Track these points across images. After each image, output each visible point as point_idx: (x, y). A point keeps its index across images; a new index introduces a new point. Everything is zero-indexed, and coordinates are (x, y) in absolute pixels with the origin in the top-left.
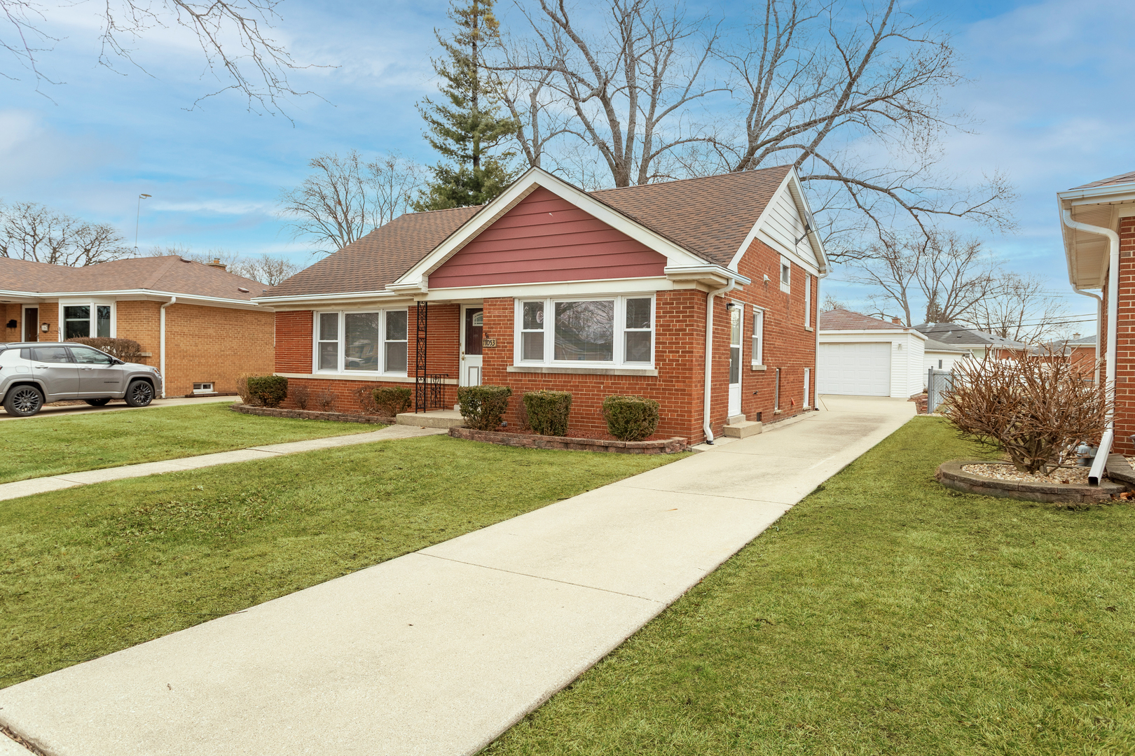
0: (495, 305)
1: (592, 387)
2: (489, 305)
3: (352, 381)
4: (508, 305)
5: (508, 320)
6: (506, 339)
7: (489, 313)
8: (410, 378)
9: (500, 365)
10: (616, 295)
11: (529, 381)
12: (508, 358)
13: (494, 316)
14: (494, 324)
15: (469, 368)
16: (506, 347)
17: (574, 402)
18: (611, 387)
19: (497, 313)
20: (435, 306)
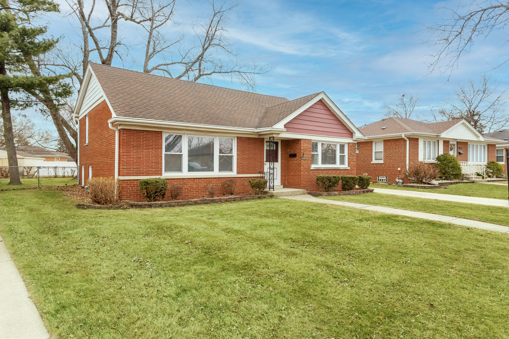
0: (306, 142)
2: (303, 142)
4: (310, 143)
5: (310, 149)
6: (309, 156)
7: (303, 145)
9: (307, 167)
10: (338, 142)
12: (310, 164)
13: (305, 147)
14: (305, 150)
16: (309, 159)
19: (306, 145)
20: (252, 138)
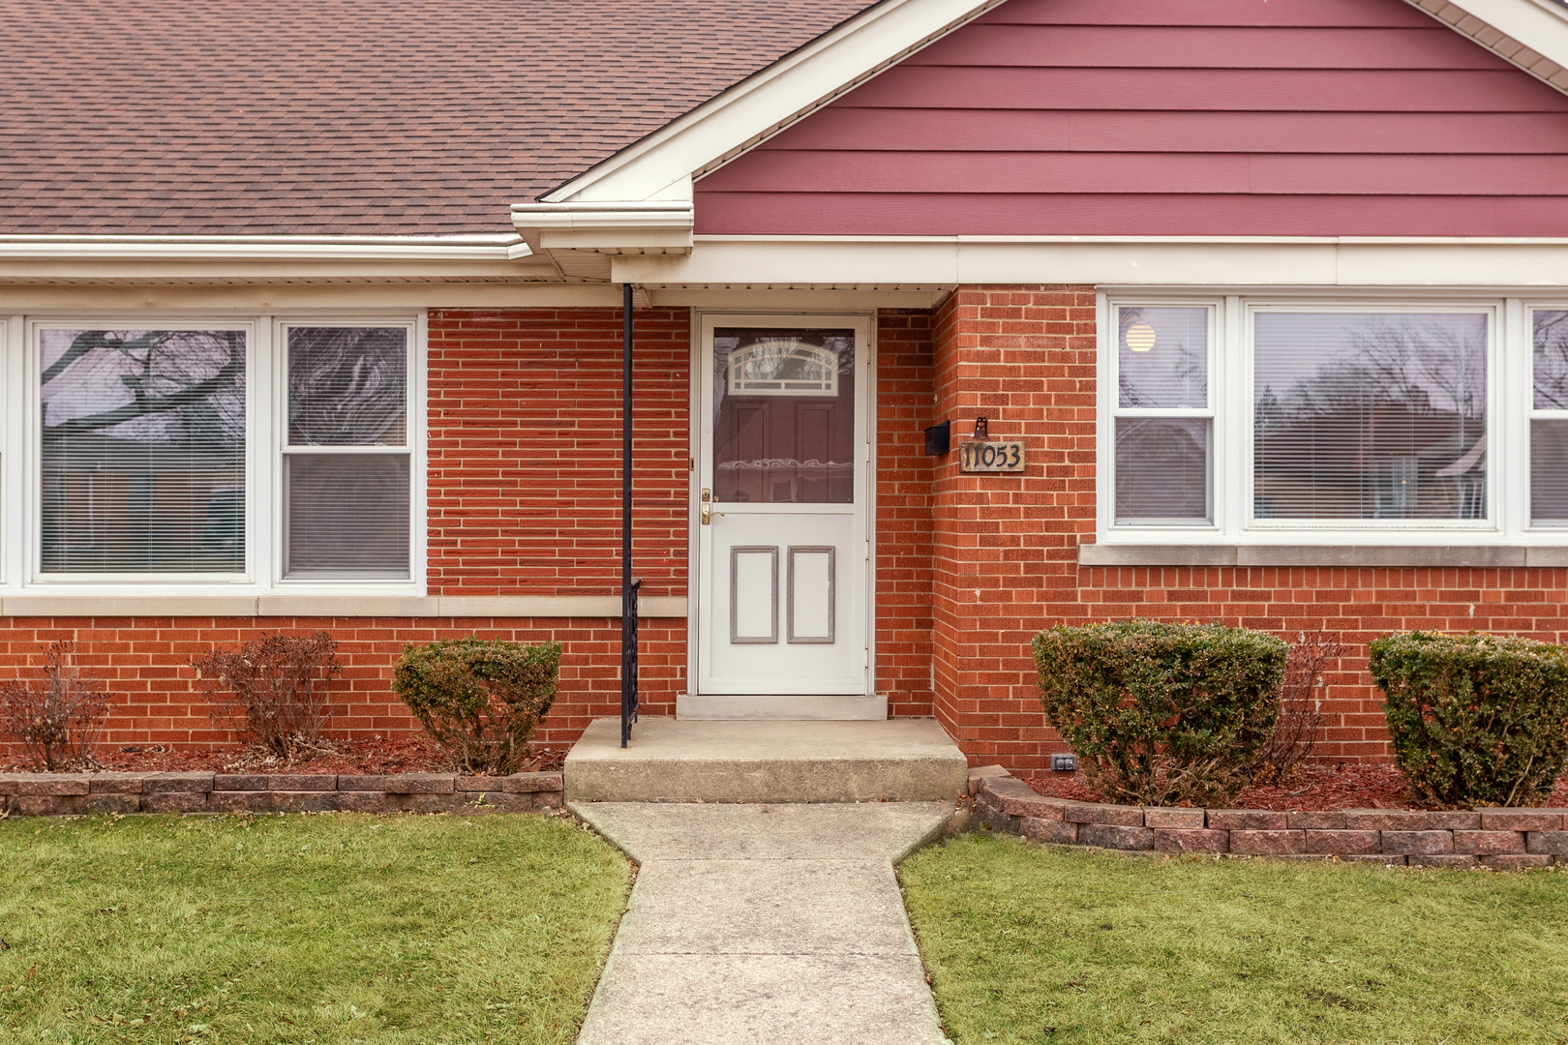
0: (1016, 313)
1: (1435, 610)
2: (985, 313)
3: (101, 620)
4: (1074, 314)
5: (1074, 372)
6: (1069, 443)
7: (985, 341)
8: (444, 599)
9: (1043, 541)
10: (1501, 296)
11: (1172, 596)
12: (1073, 512)
13: (1011, 356)
14: (1009, 386)
15: (736, 551)
16: (1067, 471)
17: (1360, 665)
18: (1506, 610)
19: (1022, 343)
20: (569, 316)
